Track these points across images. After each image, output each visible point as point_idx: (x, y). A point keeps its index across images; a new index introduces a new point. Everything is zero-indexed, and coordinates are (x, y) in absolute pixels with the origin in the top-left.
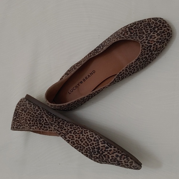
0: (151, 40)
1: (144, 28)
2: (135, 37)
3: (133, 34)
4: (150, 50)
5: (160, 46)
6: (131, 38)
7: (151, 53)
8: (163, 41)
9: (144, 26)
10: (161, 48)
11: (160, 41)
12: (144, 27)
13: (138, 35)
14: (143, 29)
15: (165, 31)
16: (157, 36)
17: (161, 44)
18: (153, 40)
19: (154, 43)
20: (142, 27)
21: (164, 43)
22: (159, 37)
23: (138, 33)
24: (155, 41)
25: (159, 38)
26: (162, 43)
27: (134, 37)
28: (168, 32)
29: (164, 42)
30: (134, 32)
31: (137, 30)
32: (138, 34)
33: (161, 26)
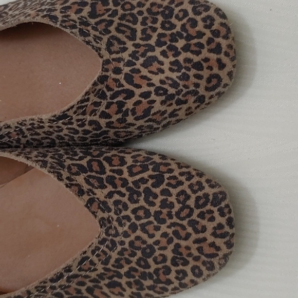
0: (144, 72)
1: (145, 19)
2: (97, 33)
3: (97, 20)
4: (121, 105)
5: (163, 108)
6: (81, 30)
7: (120, 116)
8: (180, 97)
9: (149, 11)
10: (166, 115)
11: (171, 91)
12: (146, 14)
13: (110, 32)
14: (140, 18)
15: (205, 65)
16: (171, 70)
17: (168, 103)
18: (149, 75)
19: (145, 89)
20: (140, 13)
21: (185, 107)
22: (174, 75)
23: (115, 25)
24: (153, 85)
25: (171, 79)
26: (174, 102)
27: (92, 32)
28: (216, 70)
29: (186, 102)
30: (106, 17)
31: (121, 12)
32: (112, 28)
33: (203, 40)
